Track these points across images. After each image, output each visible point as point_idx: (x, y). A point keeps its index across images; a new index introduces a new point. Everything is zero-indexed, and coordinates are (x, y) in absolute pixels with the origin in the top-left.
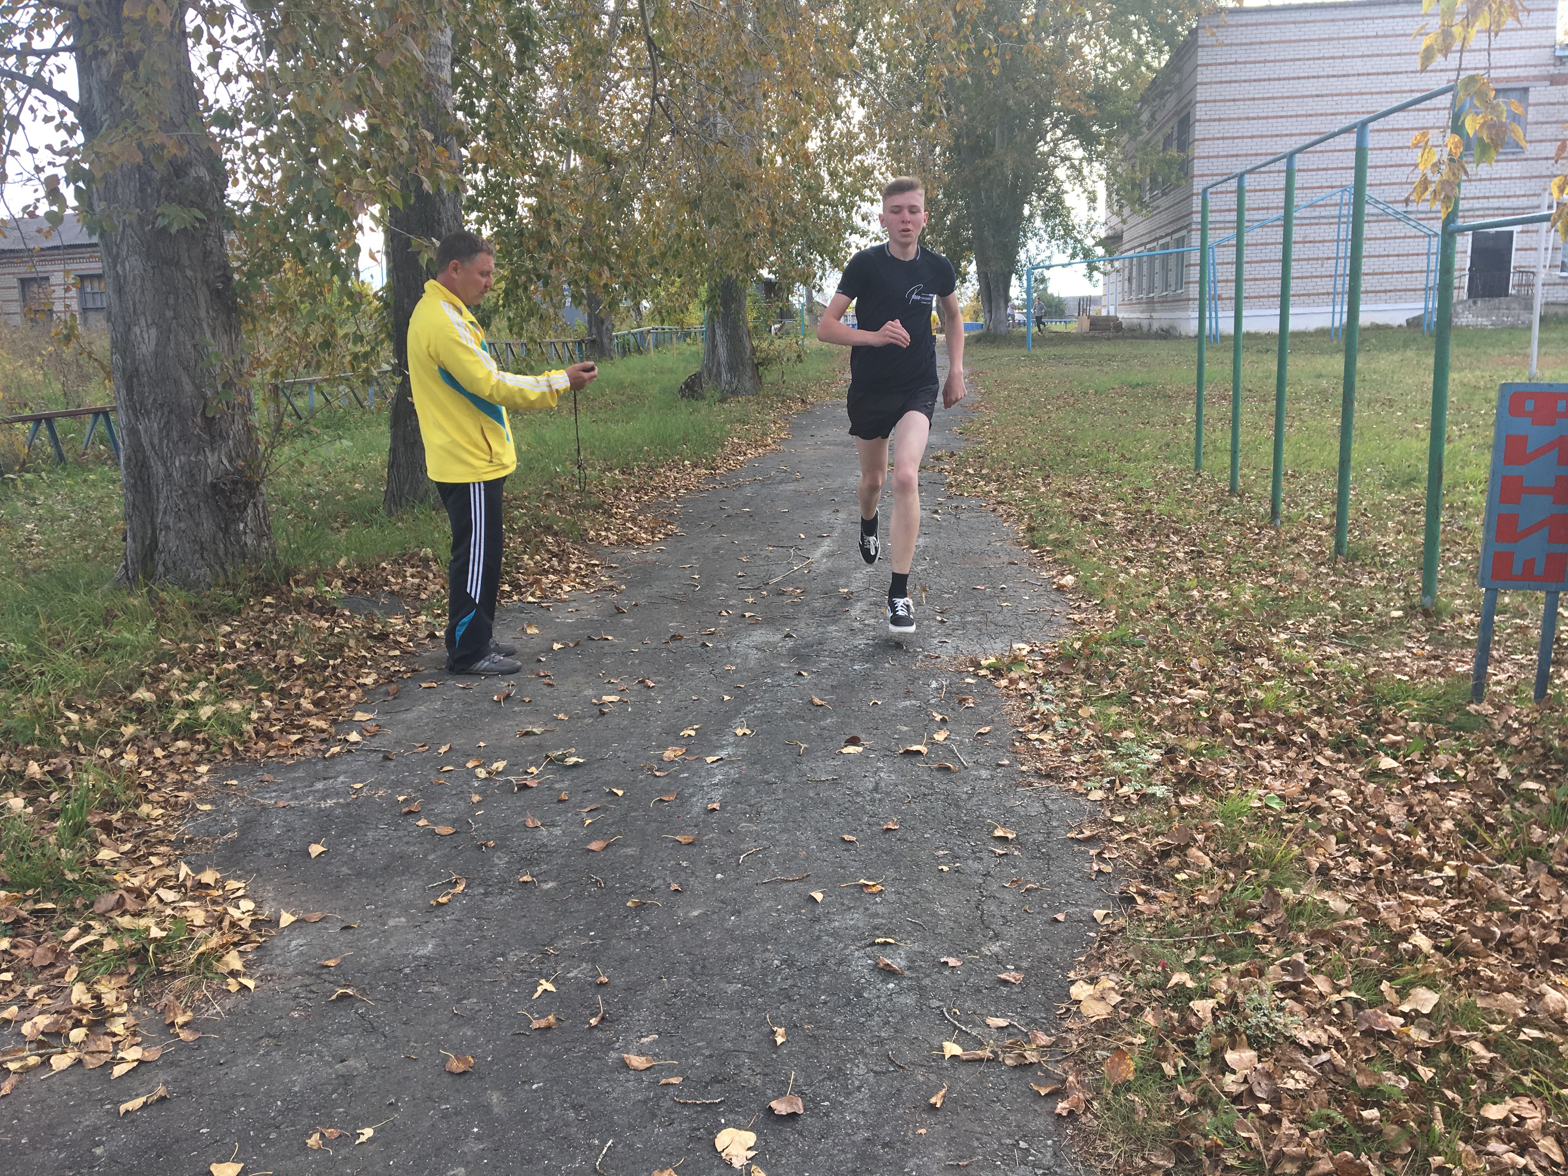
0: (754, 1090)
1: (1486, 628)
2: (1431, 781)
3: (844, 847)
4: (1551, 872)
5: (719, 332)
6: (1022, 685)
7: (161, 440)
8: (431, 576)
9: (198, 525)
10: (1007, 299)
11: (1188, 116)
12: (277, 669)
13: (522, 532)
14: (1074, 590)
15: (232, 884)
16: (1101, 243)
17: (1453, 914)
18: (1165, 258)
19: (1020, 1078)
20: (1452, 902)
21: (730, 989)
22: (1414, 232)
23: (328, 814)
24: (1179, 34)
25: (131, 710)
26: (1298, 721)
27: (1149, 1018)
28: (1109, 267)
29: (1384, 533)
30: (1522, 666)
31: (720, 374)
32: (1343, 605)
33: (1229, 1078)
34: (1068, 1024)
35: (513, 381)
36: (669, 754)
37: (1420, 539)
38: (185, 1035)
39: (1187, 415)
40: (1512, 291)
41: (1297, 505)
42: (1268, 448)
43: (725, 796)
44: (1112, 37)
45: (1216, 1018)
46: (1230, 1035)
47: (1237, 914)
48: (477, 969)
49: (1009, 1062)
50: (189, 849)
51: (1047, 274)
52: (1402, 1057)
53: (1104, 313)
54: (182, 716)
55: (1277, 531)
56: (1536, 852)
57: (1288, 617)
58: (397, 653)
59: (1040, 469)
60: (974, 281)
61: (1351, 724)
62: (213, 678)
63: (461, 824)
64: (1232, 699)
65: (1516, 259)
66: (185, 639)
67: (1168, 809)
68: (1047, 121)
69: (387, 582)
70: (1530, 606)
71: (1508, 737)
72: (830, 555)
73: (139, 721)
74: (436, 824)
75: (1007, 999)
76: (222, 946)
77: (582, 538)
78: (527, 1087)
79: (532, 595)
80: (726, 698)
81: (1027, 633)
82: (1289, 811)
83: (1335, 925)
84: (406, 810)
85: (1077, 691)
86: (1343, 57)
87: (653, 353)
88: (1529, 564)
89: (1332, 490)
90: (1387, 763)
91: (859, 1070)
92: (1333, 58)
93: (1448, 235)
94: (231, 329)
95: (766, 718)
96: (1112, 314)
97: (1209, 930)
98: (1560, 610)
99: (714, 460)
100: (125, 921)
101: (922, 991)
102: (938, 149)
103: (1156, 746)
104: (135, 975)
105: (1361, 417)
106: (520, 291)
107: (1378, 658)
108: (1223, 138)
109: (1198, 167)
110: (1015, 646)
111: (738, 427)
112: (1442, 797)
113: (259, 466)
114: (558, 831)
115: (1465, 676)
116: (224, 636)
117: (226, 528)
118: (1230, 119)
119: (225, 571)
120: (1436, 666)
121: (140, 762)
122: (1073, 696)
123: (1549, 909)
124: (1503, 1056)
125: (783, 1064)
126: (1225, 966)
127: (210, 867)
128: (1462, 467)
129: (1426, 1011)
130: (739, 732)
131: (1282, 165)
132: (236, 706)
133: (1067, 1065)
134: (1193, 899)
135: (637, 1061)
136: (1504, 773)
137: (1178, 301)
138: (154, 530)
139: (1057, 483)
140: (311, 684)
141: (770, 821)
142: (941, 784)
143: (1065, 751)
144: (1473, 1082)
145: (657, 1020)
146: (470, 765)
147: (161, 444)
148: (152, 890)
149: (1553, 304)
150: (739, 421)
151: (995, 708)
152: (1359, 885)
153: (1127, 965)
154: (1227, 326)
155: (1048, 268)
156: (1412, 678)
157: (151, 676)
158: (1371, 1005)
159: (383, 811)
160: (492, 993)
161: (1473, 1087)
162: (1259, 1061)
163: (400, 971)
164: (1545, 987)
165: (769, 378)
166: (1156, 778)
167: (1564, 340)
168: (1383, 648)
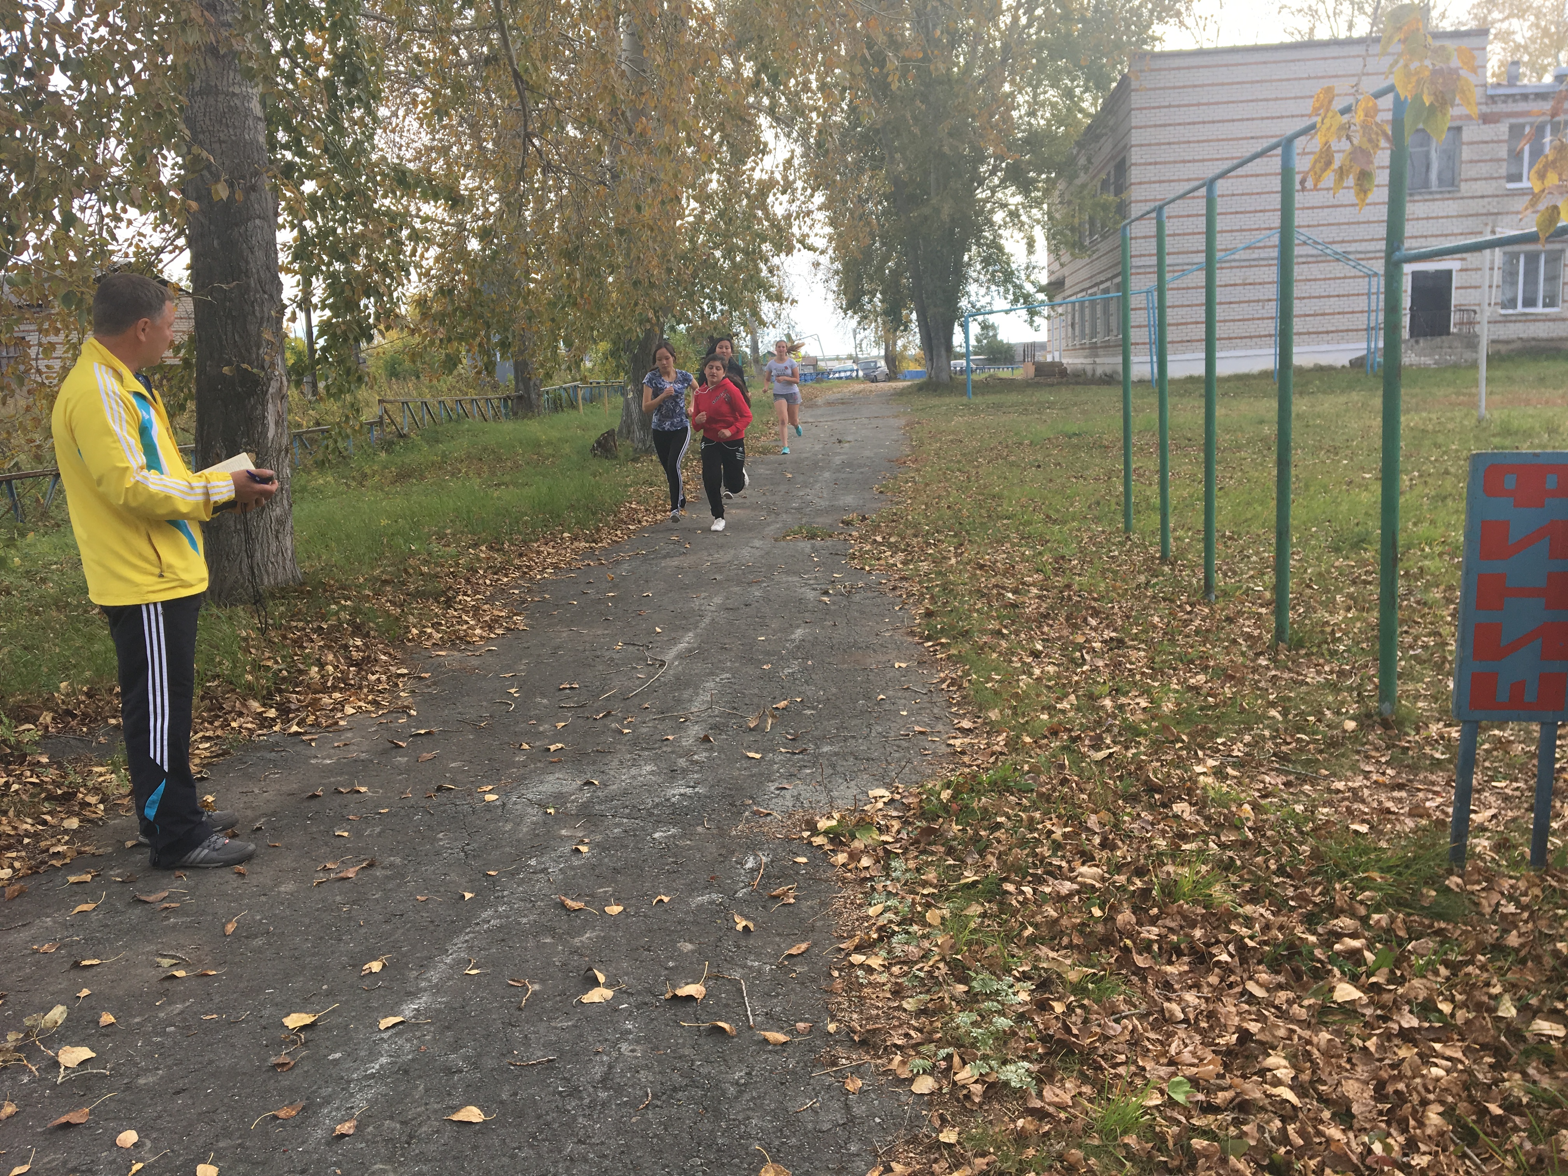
2: (1406, 1024)
6: (864, 862)
10: (949, 347)
11: (1123, 161)
16: (1042, 289)
18: (1106, 302)
22: (1354, 272)
24: (1111, 79)
26: (1222, 920)
28: (1051, 312)
29: (1331, 606)
31: (633, 431)
32: (1285, 713)
37: (1374, 617)
40: (1453, 329)
41: (1235, 573)
43: (373, 1103)
51: (993, 319)
53: (1049, 359)
55: (1212, 609)
57: (1218, 735)
60: (917, 330)
61: (1295, 917)
64: (1137, 883)
65: (1456, 298)
68: (983, 169)
71: (1504, 932)
72: (686, 655)
81: (893, 769)
82: (1203, 1110)
85: (932, 874)
86: (1276, 99)
87: (580, 410)
88: (1518, 688)
89: (1271, 554)
90: (1346, 992)
96: (1057, 359)
99: (600, 530)
103: (1025, 977)
105: (1305, 466)
107: (1328, 791)
108: (1160, 182)
109: (1135, 211)
110: (871, 793)
112: (1424, 1058)
118: (1165, 163)
136: (1508, 1010)
139: (971, 552)
142: (705, 1065)
149: (1500, 342)
156: (1372, 828)
166: (1015, 1047)
167: (1509, 378)
168: (1334, 774)
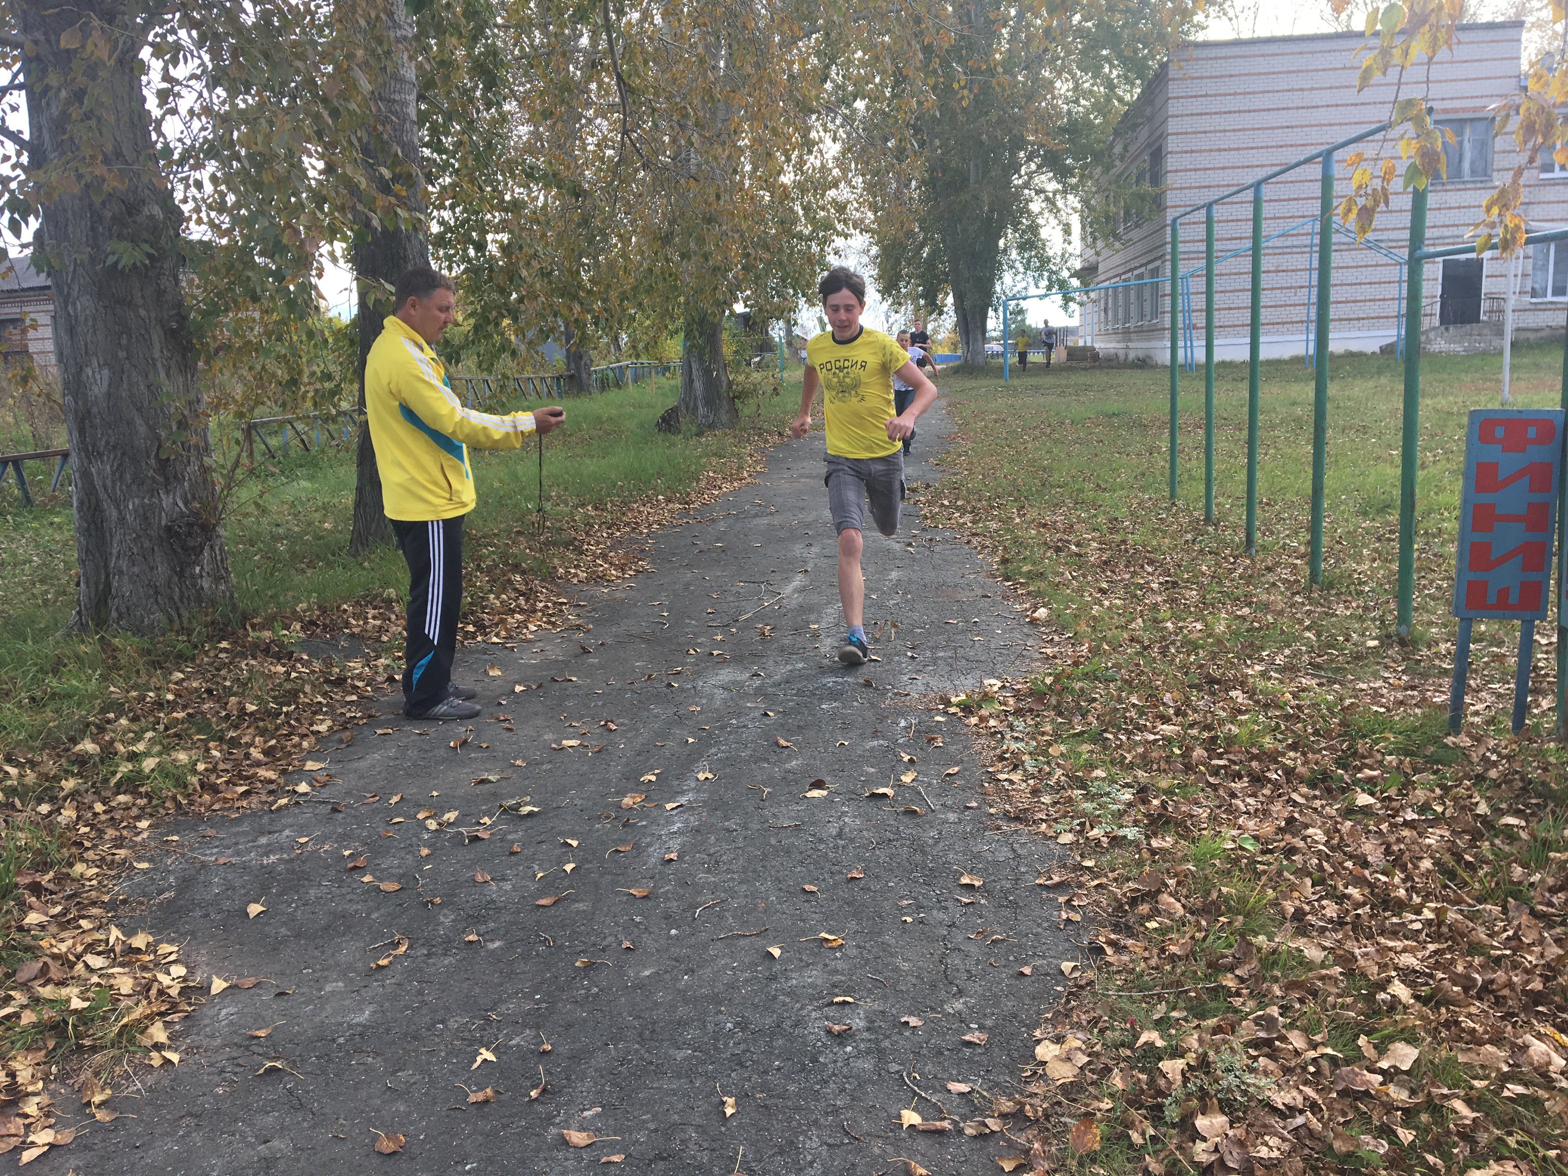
0: (699, 1167)
1: (1462, 656)
2: (1408, 818)
3: (805, 897)
4: (1533, 913)
5: (694, 366)
6: (992, 723)
7: (113, 482)
8: (393, 617)
9: (151, 569)
10: (984, 330)
11: (1160, 149)
12: (228, 717)
13: (489, 571)
14: (1047, 623)
15: (165, 948)
16: (1075, 274)
17: (1432, 960)
18: (1140, 288)
19: (981, 1149)
20: (1432, 947)
21: (680, 1055)
22: (1385, 260)
23: (270, 870)
24: (1149, 68)
25: (73, 763)
26: (1273, 757)
27: (1117, 1081)
28: (1085, 298)
29: (1359, 558)
30: (1499, 696)
31: (696, 408)
32: (1319, 635)
33: (1200, 1146)
34: (1032, 1088)
35: (478, 419)
36: (627, 801)
37: (1395, 567)
38: (100, 1115)
39: (1163, 444)
40: (1483, 317)
41: (1272, 533)
42: (1243, 476)
43: (683, 845)
44: (1084, 70)
45: (1185, 1080)
46: (1201, 1099)
47: (1209, 965)
48: (415, 1038)
49: (969, 1131)
50: (122, 910)
51: (1023, 304)
52: (1381, 1118)
53: (1081, 343)
54: (125, 768)
55: (1252, 560)
56: (1517, 891)
57: (1263, 649)
58: (354, 698)
59: (1015, 501)
60: (952, 313)
61: (1327, 759)
62: (161, 727)
63: (407, 880)
64: (1206, 735)
65: (1487, 286)
66: (135, 687)
67: (1139, 852)
68: (1022, 154)
69: (347, 625)
70: (1507, 634)
71: (1487, 770)
72: (802, 590)
73: (80, 775)
74: (381, 880)
75: (970, 1061)
76: (146, 1017)
77: (550, 577)
78: (459, 1168)
79: (497, 635)
80: (691, 740)
81: (999, 668)
82: (1264, 852)
83: (1310, 975)
84: (350, 865)
85: (1048, 728)
86: (1312, 89)
87: (631, 387)
88: (1503, 593)
89: (1305, 517)
90: (1363, 799)
91: (812, 1143)
92: (1302, 90)
93: (1415, 264)
94: (187, 367)
95: (730, 761)
96: (1089, 344)
97: (1179, 984)
98: (1537, 637)
99: (688, 494)
100: (47, 992)
101: (881, 1054)
102: (914, 183)
103: (1128, 785)
104: (54, 1049)
105: (1336, 444)
106: (490, 328)
107: (1354, 689)
108: (1195, 170)
109: (1171, 198)
110: (986, 682)
111: (714, 460)
112: (1420, 834)
113: (216, 508)
114: (508, 886)
115: (1441, 707)
116: (176, 683)
117: (181, 571)
118: (1201, 151)
119: (180, 616)
120: (1413, 697)
121: (79, 818)
122: (1043, 734)
123: (1531, 953)
124: (1487, 1115)
125: (733, 1138)
126: (1196, 1022)
127: (143, 930)
128: (1437, 494)
129: (1406, 1067)
130: (702, 776)
131: (1249, 195)
132: (182, 757)
133: (1031, 1133)
134: (1163, 950)
135: (578, 1138)
136: (1483, 809)
137: (1153, 331)
138: (107, 575)
139: (1032, 514)
140: (262, 732)
141: (728, 872)
142: (907, 829)
143: (1035, 792)
144: (1455, 1145)
145: (601, 1092)
146: (421, 816)
147: (114, 487)
148: (79, 957)
149: (1525, 330)
150: (715, 454)
151: (965, 747)
152: (1335, 930)
153: (1094, 1022)
154: (1200, 356)
155: (1024, 299)
156: (1388, 710)
157: (98, 727)
158: (1348, 1062)
159: (328, 867)
160: (429, 1063)
161: (1455, 1151)
162: (1231, 1127)
163: (334, 1040)
164: (1528, 1038)
165: (747, 411)
166: (1127, 820)
167: (1536, 365)
168: (1359, 679)
